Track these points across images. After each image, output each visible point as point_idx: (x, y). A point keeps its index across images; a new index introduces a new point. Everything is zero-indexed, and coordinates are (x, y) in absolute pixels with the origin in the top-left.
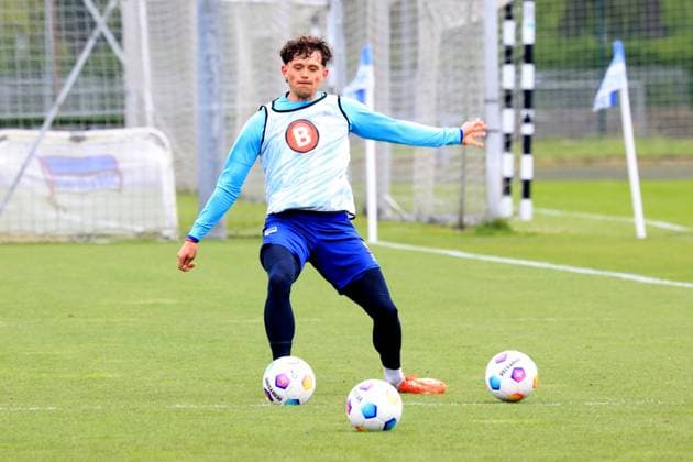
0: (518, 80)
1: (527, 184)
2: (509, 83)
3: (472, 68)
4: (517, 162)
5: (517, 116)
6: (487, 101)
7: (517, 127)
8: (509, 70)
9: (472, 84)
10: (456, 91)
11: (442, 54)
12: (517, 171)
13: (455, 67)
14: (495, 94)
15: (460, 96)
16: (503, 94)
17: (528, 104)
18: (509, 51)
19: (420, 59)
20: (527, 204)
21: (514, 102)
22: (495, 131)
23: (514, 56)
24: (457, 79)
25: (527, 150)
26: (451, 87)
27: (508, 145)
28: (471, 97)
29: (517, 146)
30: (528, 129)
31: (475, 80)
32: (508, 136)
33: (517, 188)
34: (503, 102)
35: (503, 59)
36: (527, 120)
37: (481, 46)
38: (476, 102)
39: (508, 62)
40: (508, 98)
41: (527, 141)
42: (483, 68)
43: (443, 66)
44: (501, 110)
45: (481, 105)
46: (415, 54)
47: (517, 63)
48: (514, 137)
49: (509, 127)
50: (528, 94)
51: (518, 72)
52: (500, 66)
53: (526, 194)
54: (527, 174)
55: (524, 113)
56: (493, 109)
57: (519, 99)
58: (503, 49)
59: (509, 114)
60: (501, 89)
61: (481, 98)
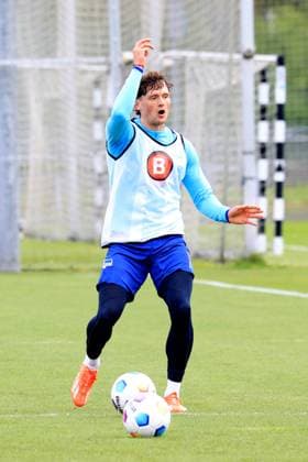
0: (271, 135)
1: (279, 224)
2: (263, 137)
3: (232, 124)
4: (271, 204)
5: (271, 166)
6: (245, 153)
7: (271, 175)
8: (264, 125)
9: (232, 139)
10: (218, 144)
11: (206, 112)
12: (271, 213)
13: (217, 124)
14: (252, 146)
15: (221, 148)
16: (259, 146)
17: (280, 155)
18: (263, 110)
19: (188, 117)
20: (279, 241)
21: (268, 153)
22: (251, 179)
23: (268, 114)
24: (219, 134)
25: (279, 194)
26: (214, 140)
27: (262, 191)
28: (231, 149)
29: (271, 191)
30: (279, 177)
31: (234, 134)
32: (263, 182)
33: (271, 228)
34: (258, 154)
35: (259, 116)
36: (279, 169)
37: (240, 105)
38: (235, 153)
39: (263, 119)
40: (263, 150)
41: (279, 187)
42: (241, 124)
43: (207, 123)
44: (257, 160)
45: (240, 155)
46: (183, 113)
47: (271, 120)
48: (267, 185)
49: (263, 175)
50: (280, 147)
51: (271, 128)
52: (256, 122)
53: (278, 232)
54: (279, 215)
55: (277, 162)
56: (250, 160)
57: (272, 151)
58: (259, 108)
59: (264, 165)
60: (257, 143)
61: (239, 150)
